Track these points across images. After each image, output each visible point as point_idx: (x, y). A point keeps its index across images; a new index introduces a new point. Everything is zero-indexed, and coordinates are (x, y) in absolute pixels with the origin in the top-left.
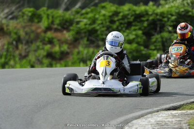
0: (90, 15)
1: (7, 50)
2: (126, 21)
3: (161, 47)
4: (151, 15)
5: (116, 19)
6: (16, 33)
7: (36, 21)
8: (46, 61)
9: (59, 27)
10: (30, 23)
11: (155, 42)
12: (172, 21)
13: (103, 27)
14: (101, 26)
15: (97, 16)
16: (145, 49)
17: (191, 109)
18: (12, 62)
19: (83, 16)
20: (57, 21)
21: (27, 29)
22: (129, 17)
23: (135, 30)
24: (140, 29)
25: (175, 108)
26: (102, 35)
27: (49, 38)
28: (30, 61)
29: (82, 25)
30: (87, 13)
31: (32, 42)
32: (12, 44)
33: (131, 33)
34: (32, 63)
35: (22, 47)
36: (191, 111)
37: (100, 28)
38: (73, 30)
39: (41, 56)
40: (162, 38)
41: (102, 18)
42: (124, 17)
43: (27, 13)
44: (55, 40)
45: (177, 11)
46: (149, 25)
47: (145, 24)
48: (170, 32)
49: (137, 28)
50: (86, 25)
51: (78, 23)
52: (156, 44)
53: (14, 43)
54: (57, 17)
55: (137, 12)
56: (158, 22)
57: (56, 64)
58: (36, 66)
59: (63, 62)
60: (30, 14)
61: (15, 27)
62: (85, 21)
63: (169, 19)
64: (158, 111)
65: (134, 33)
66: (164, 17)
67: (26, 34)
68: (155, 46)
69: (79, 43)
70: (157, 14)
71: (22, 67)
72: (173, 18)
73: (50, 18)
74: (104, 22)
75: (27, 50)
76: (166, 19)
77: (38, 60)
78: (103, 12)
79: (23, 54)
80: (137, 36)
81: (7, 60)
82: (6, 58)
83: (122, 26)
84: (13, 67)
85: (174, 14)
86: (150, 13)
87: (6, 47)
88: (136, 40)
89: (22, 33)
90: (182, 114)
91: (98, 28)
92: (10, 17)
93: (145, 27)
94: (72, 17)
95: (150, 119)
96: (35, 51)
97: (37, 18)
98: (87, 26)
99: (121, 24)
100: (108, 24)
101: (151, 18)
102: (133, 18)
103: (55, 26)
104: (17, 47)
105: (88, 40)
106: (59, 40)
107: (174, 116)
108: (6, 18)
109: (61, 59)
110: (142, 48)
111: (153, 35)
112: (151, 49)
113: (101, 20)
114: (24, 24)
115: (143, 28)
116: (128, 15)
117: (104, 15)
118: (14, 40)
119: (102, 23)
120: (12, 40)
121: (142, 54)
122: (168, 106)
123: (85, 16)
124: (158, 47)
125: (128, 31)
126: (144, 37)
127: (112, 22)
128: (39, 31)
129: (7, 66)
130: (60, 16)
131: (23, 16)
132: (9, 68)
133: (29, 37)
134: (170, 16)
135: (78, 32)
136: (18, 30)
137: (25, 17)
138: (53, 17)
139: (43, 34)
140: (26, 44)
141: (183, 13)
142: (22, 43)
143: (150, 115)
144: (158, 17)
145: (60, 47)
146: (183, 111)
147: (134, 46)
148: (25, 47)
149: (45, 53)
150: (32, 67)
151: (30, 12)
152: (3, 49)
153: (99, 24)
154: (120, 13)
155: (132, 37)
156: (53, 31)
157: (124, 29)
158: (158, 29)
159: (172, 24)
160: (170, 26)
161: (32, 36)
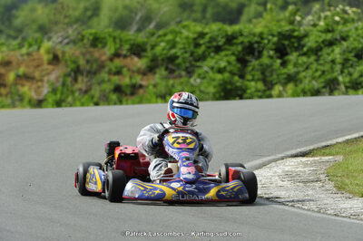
0: (169, 37)
1: (64, 84)
2: (215, 44)
3: (260, 76)
4: (246, 36)
5: (202, 42)
6: (74, 62)
7: (100, 46)
8: (114, 97)
9: (129, 54)
10: (92, 49)
11: (253, 69)
12: (274, 44)
13: (186, 52)
14: (182, 51)
15: (178, 39)
16: (241, 80)
17: (324, 155)
18: (70, 99)
19: (160, 39)
20: (127, 47)
21: (88, 57)
22: (219, 39)
23: (227, 55)
24: (233, 54)
25: (304, 155)
26: (184, 62)
27: (116, 68)
28: (92, 97)
29: (158, 50)
30: (165, 35)
31: (95, 73)
32: (69, 75)
33: (221, 60)
34: (95, 100)
35: (83, 80)
36: (326, 158)
37: (182, 54)
38: (147, 57)
39: (107, 91)
40: (261, 65)
41: (184, 41)
42: (212, 39)
43: (87, 35)
44: (125, 70)
45: (280, 30)
46: (244, 49)
47: (240, 48)
48: (271, 57)
49: (229, 53)
50: (163, 49)
51: (153, 47)
52: (253, 73)
53: (73, 74)
54: (127, 41)
55: (229, 33)
56: (256, 45)
57: (127, 100)
58: (101, 103)
59: (135, 98)
60: (91, 38)
61: (73, 54)
62: (163, 44)
63: (269, 41)
64: (282, 159)
65: (225, 59)
66: (262, 39)
67: (88, 62)
68: (253, 76)
69: (155, 73)
70: (254, 35)
71: (83, 105)
72: (275, 39)
73: (118, 41)
74: (187, 46)
75: (89, 84)
76: (266, 41)
77: (104, 96)
78: (185, 33)
79: (84, 88)
80: (229, 63)
81: (63, 97)
82: (62, 93)
83: (210, 50)
84: (71, 106)
85: (276, 33)
86: (245, 34)
87: (61, 80)
88: (228, 68)
89: (82, 62)
90: (315, 162)
91: (179, 54)
92: (66, 41)
93: (239, 52)
94: (146, 40)
95: (275, 169)
96: (99, 84)
97: (101, 42)
98: (165, 52)
99: (209, 48)
100: (192, 48)
101: (246, 40)
102: (224, 40)
103: (124, 52)
104: (76, 80)
105: (167, 69)
106: (129, 70)
107: (306, 165)
108: (61, 42)
109: (133, 94)
110: (236, 78)
111: (251, 61)
112: (248, 80)
113: (184, 44)
114: (84, 50)
115: (236, 53)
116: (218, 36)
117: (187, 38)
118: (72, 70)
119: (184, 48)
120: (69, 70)
121: (237, 87)
122: (294, 152)
123: (163, 38)
124: (256, 77)
125: (217, 57)
126: (239, 65)
127: (197, 45)
128: (104, 58)
129: (63, 104)
130: (130, 40)
131: (82, 40)
132: (66, 106)
133: (91, 67)
134: (270, 37)
135: (154, 59)
136: (78, 57)
137: (85, 41)
138: (121, 40)
139: (108, 63)
140: (87, 76)
141: (287, 33)
142: (82, 74)
143: (273, 164)
144: (256, 39)
145: (131, 78)
146: (316, 159)
147: (227, 75)
148: (85, 80)
149: (112, 87)
150: (97, 104)
151: (91, 34)
152: (58, 81)
153: (181, 49)
154: (206, 34)
155: (223, 64)
156: (121, 59)
157: (212, 54)
158: (256, 54)
159: (274, 47)
160: (272, 50)
161: (95, 66)
